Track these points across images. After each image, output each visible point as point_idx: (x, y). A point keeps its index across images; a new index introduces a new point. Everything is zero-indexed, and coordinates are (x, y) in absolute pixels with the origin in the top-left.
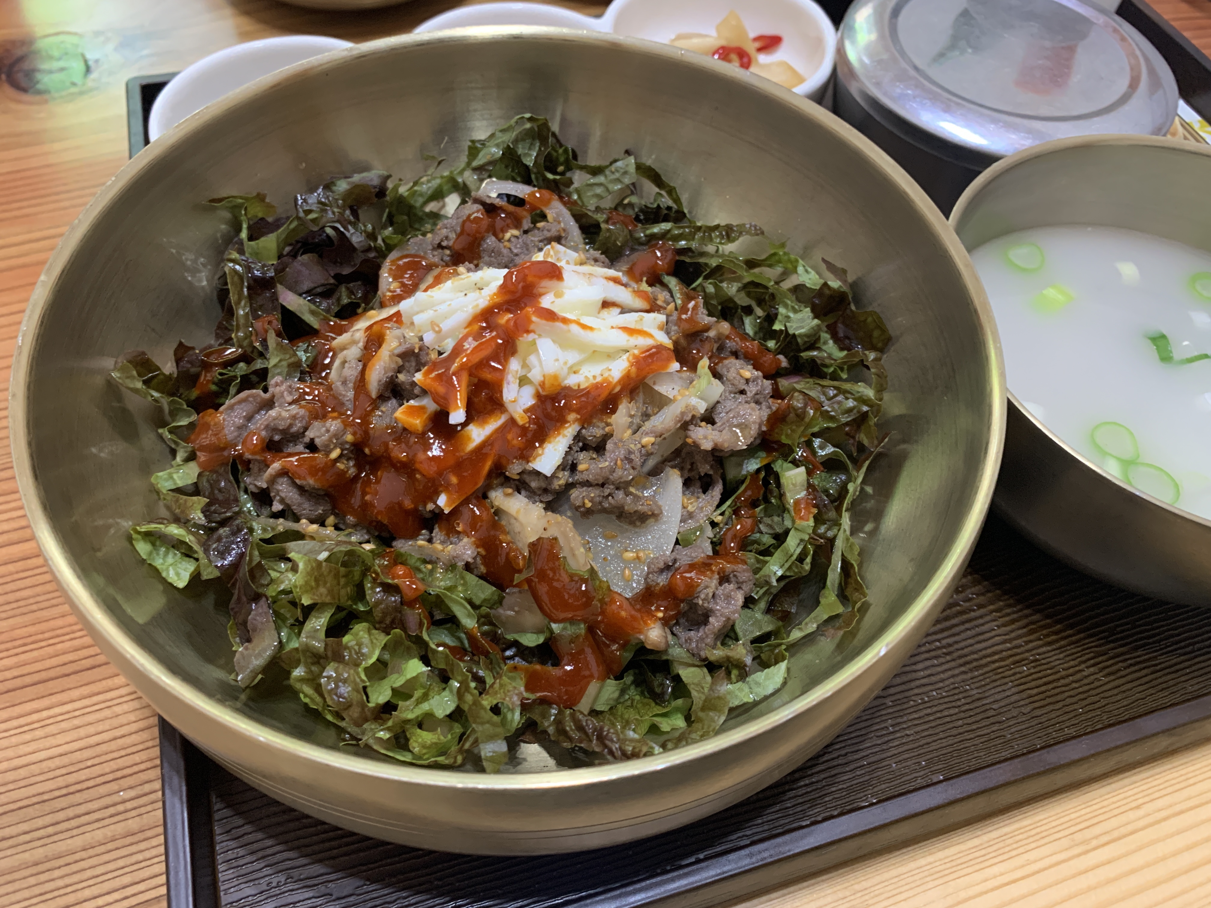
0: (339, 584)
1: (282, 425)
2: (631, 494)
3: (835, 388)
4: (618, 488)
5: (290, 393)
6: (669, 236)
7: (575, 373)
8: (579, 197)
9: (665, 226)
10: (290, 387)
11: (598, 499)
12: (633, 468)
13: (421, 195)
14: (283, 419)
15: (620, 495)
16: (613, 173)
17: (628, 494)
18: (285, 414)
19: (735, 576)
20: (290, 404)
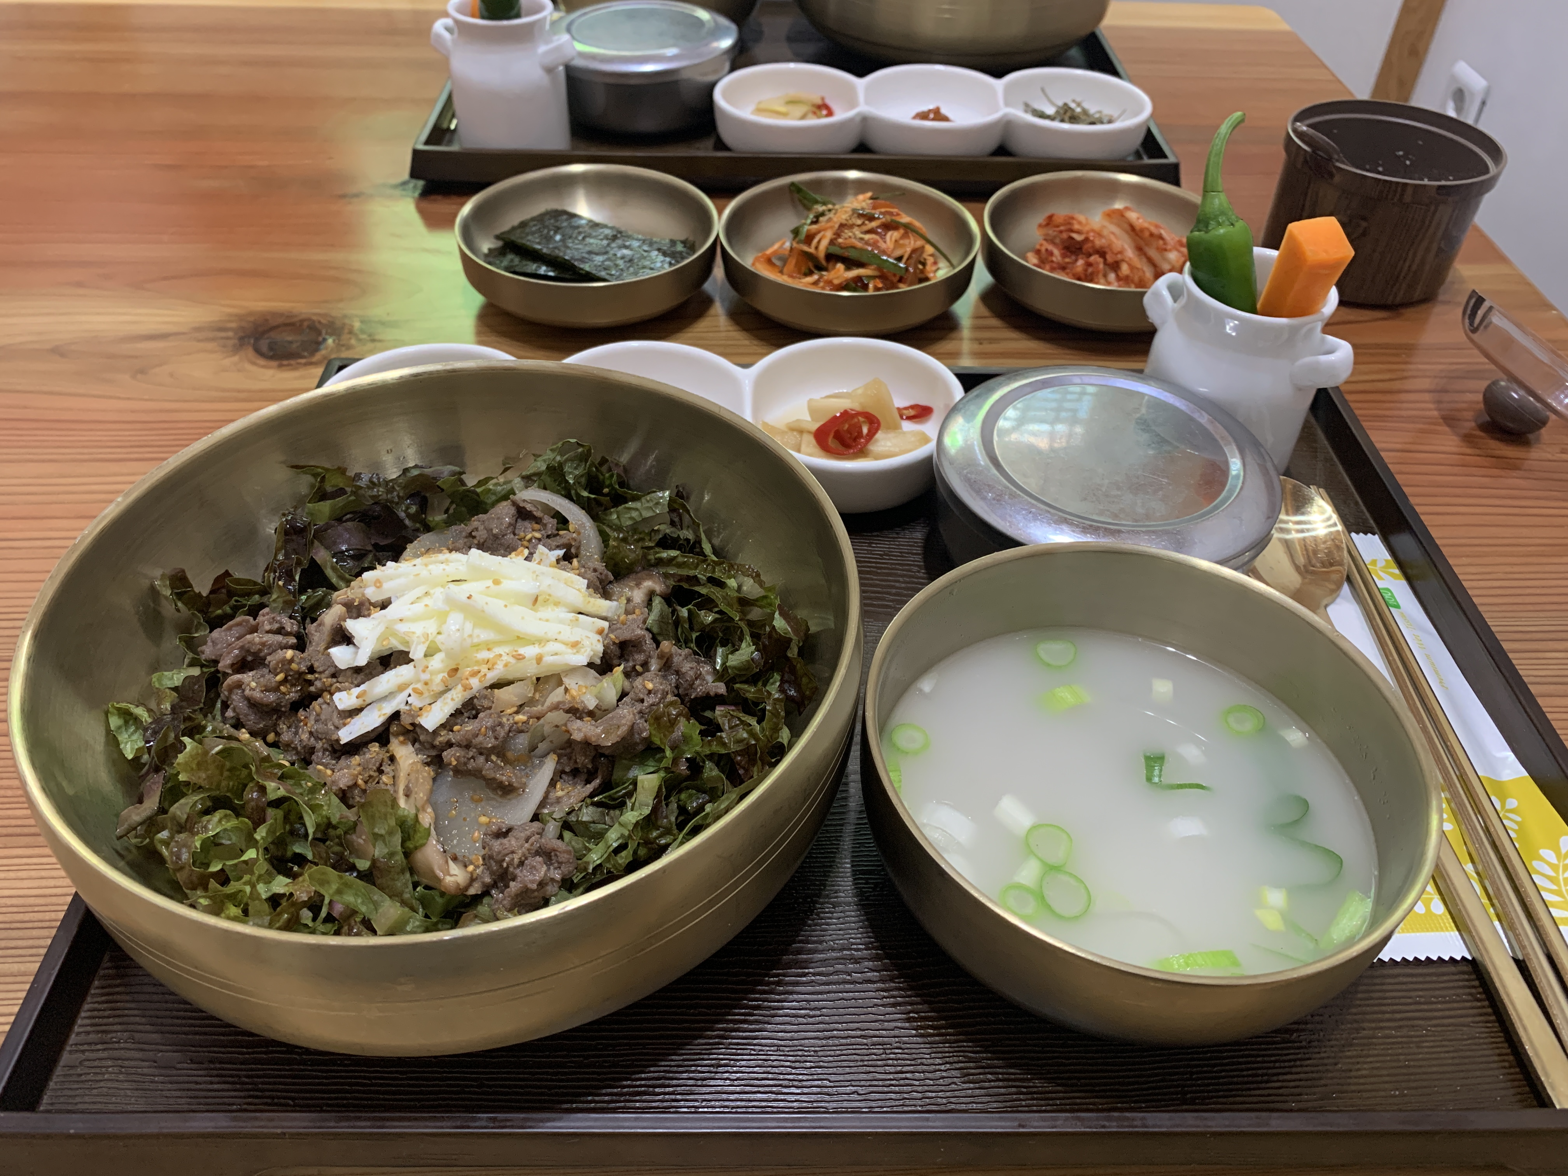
0: (222, 775)
1: (254, 649)
2: (492, 761)
3: (739, 719)
4: (481, 754)
5: (270, 623)
6: (674, 562)
7: (489, 650)
8: (618, 517)
9: (673, 553)
10: (273, 618)
11: (462, 760)
12: (496, 738)
13: (494, 494)
14: (254, 644)
15: (481, 759)
16: (648, 502)
17: (487, 760)
18: (257, 640)
19: (556, 855)
20: (268, 632)
